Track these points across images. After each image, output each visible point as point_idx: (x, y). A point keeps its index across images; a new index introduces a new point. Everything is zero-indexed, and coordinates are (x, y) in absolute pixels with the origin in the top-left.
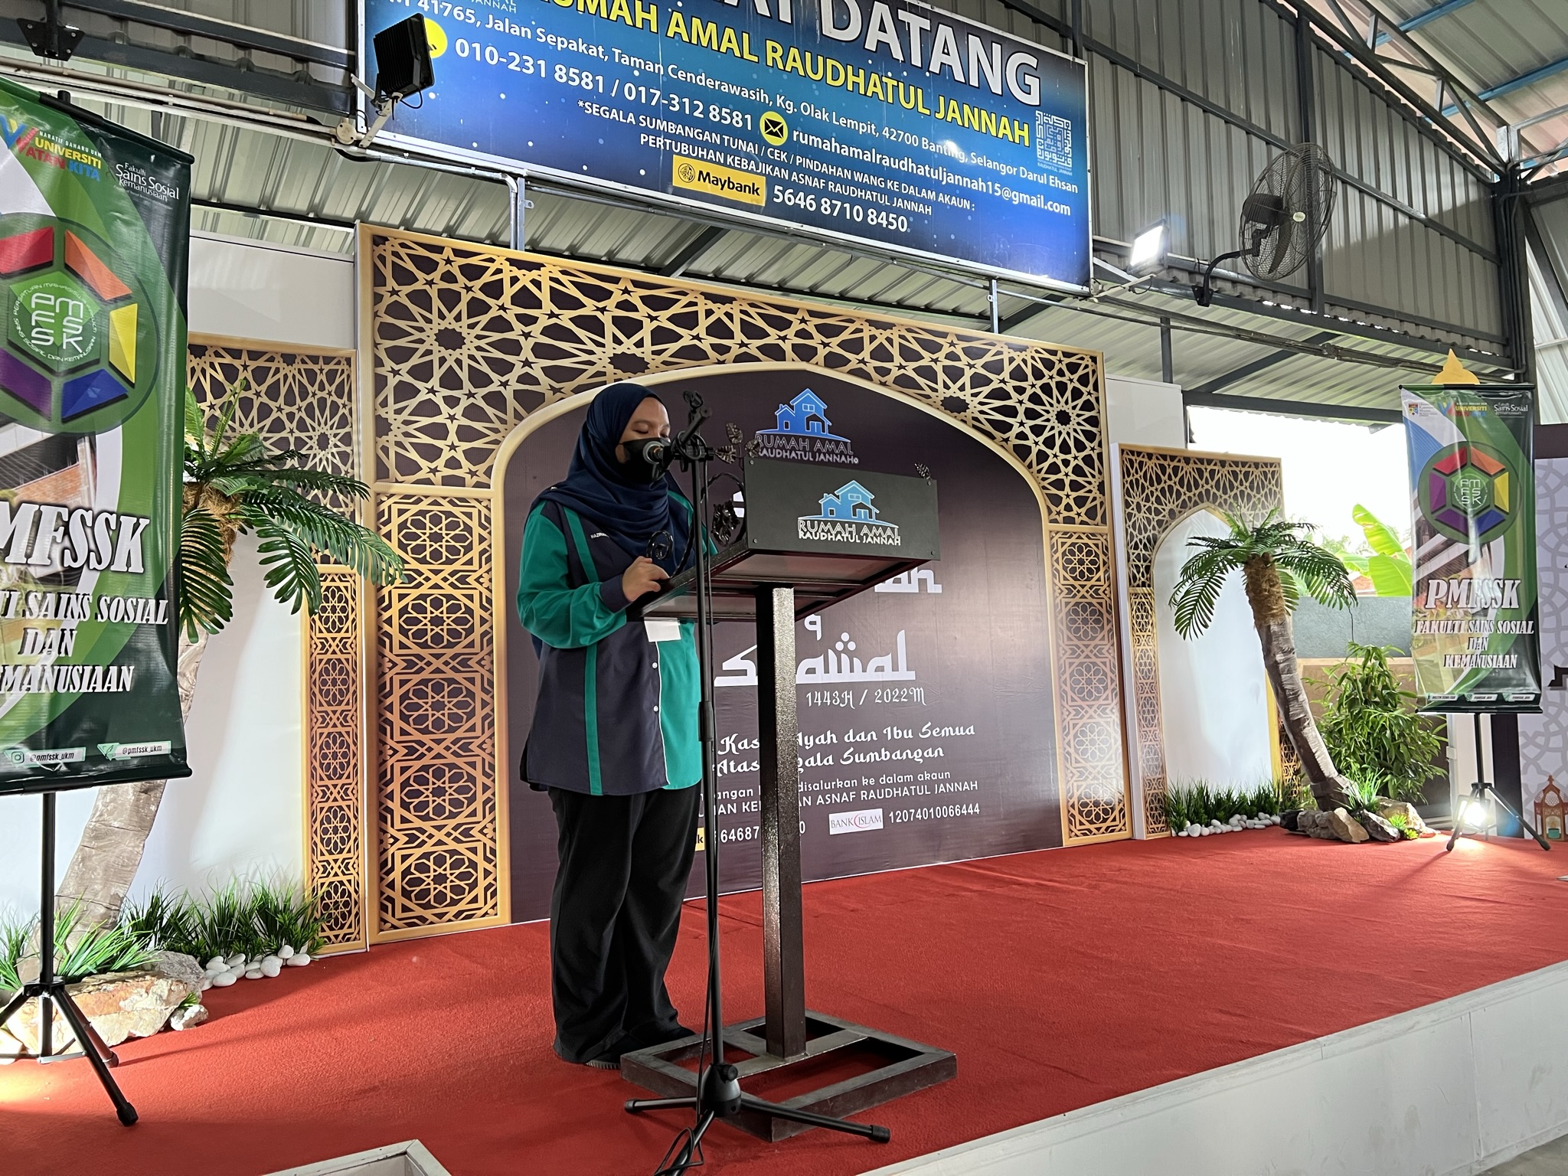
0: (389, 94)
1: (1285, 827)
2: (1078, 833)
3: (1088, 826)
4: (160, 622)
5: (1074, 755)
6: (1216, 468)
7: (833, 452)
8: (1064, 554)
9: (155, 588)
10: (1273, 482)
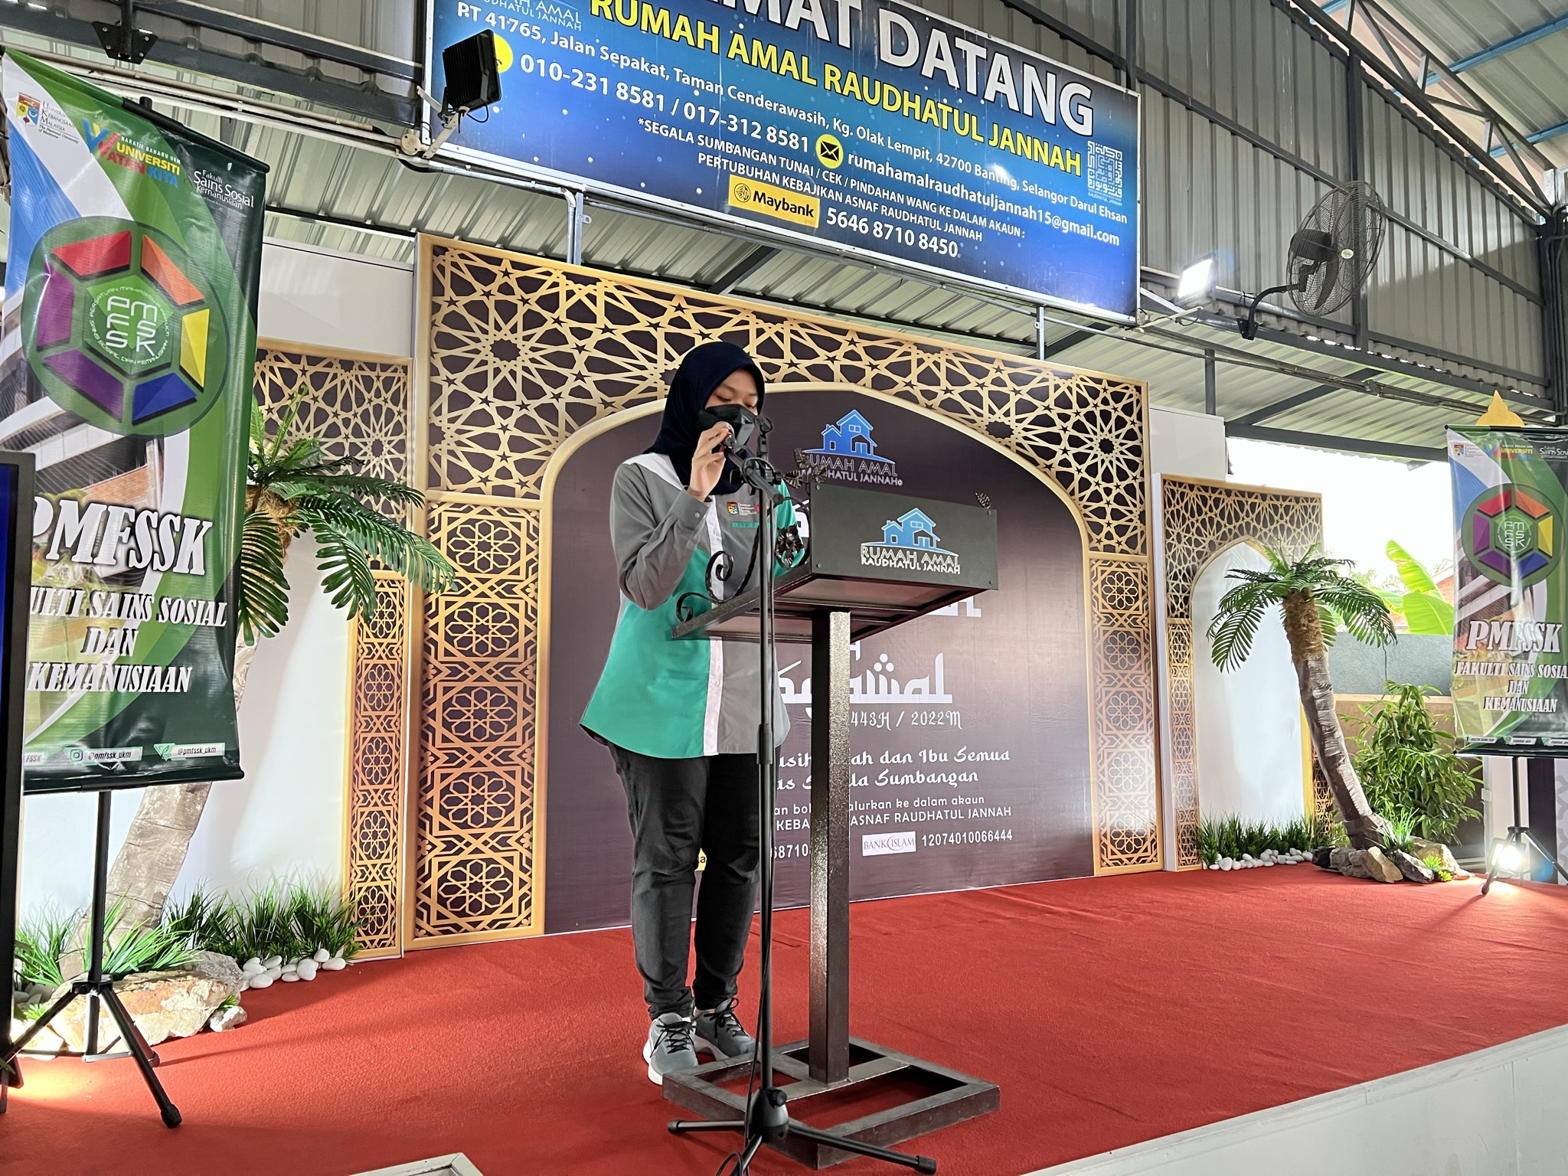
0: (456, 107)
1: (1317, 864)
2: (1110, 863)
3: (1119, 856)
4: (218, 624)
5: (1108, 784)
6: (1257, 501)
7: (877, 473)
8: (1103, 582)
9: (215, 589)
10: (1314, 517)
